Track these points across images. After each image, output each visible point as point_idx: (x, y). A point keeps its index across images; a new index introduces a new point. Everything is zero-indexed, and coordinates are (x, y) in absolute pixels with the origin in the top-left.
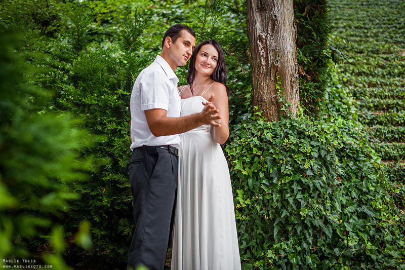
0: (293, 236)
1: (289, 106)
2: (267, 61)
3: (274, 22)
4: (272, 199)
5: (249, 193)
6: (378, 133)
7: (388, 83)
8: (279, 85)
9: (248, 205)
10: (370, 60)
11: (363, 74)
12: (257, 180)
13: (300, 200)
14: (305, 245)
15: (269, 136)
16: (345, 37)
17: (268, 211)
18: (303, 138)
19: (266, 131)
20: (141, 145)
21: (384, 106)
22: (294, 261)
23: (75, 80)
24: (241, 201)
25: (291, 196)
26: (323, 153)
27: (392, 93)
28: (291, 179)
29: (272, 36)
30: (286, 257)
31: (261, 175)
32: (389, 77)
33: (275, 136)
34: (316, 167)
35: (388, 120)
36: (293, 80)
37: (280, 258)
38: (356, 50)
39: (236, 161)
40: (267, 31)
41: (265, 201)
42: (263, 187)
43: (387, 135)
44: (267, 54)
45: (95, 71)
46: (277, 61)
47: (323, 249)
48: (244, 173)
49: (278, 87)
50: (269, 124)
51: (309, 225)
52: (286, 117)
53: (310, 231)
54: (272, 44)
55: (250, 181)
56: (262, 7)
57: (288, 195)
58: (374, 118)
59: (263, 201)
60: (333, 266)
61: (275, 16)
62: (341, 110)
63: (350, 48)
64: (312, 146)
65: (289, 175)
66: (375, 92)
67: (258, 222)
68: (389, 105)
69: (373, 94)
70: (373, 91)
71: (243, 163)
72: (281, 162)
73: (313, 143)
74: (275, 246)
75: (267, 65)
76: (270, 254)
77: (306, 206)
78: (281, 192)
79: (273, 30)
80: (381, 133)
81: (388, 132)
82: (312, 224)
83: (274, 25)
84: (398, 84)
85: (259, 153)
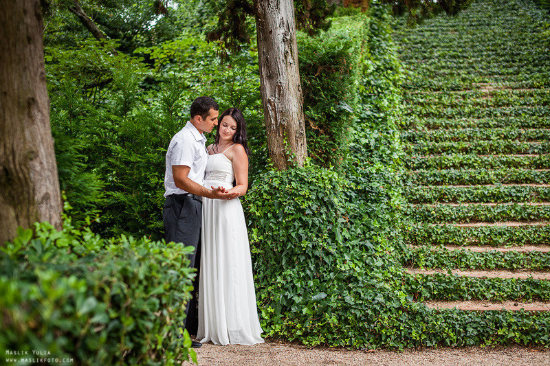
0: (298, 264)
1: (295, 157)
2: (276, 120)
3: (280, 88)
4: (279, 234)
5: (262, 231)
6: (421, 177)
7: (453, 124)
8: (286, 140)
9: (261, 241)
10: (443, 99)
11: (431, 115)
12: (268, 219)
13: (301, 235)
14: (308, 272)
15: (276, 183)
16: (433, 70)
17: (277, 244)
18: (304, 184)
19: (275, 179)
20: (171, 194)
21: (439, 149)
22: (298, 285)
23: (123, 140)
24: (255, 237)
25: (293, 231)
26: (320, 195)
27: (452, 134)
28: (293, 217)
29: (279, 99)
30: (292, 282)
31: (269, 215)
32: (459, 117)
33: (282, 182)
34: (314, 207)
35: (437, 164)
36: (297, 135)
37: (287, 283)
38: (434, 87)
39: (251, 205)
40: (275, 95)
41: (275, 237)
42: (271, 224)
43: (429, 179)
44: (276, 114)
45: (138, 132)
46: (284, 121)
47: (325, 275)
48: (257, 214)
49: (285, 142)
50: (279, 173)
51: (311, 255)
52: (293, 167)
53: (312, 260)
54: (279, 106)
55: (262, 221)
56: (270, 75)
57: (291, 230)
58: (423, 162)
59: (272, 237)
60: (329, 287)
61: (280, 83)
62: (384, 156)
63: (428, 84)
64: (311, 190)
65: (292, 214)
66: (435, 135)
67: (271, 254)
68: (445, 148)
69: (432, 136)
70: (433, 134)
71: (257, 206)
72: (284, 203)
73: (311, 187)
74: (283, 273)
75: (276, 124)
76: (279, 279)
77: (307, 240)
78: (287, 228)
79: (279, 95)
80: (424, 178)
81: (431, 176)
82: (313, 254)
83: (280, 90)
84: (463, 124)
85: (268, 198)
